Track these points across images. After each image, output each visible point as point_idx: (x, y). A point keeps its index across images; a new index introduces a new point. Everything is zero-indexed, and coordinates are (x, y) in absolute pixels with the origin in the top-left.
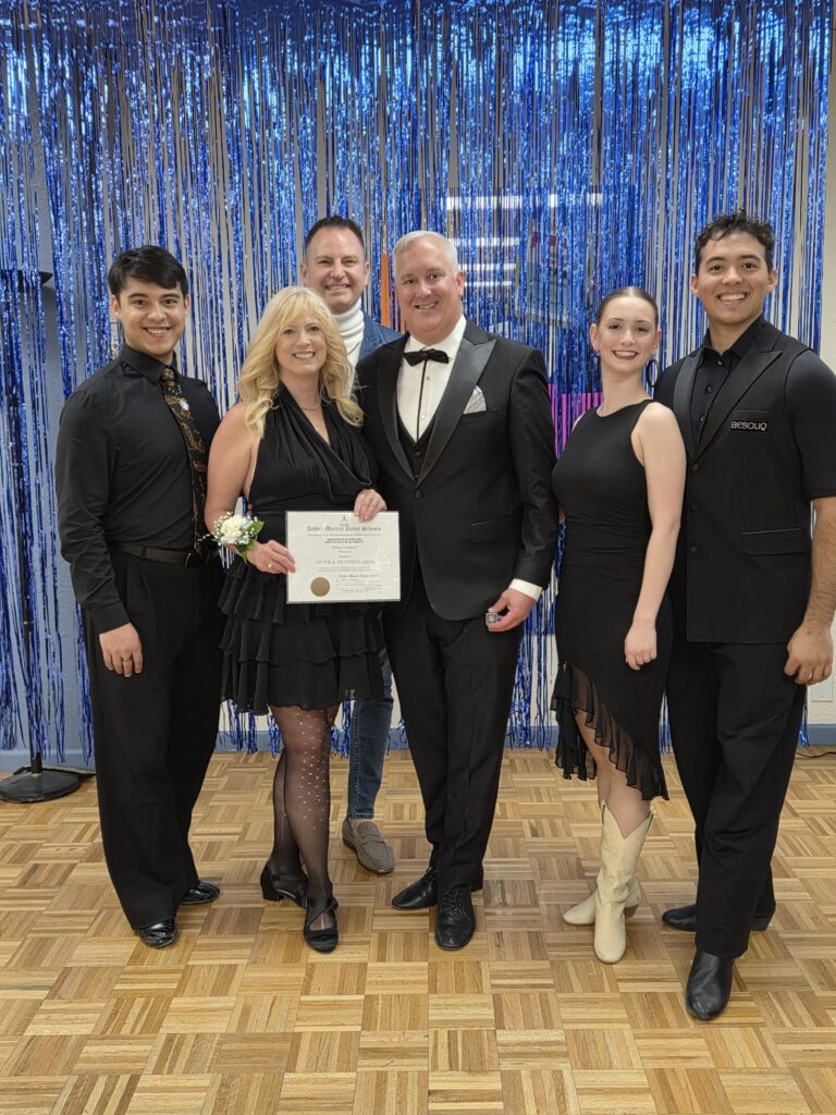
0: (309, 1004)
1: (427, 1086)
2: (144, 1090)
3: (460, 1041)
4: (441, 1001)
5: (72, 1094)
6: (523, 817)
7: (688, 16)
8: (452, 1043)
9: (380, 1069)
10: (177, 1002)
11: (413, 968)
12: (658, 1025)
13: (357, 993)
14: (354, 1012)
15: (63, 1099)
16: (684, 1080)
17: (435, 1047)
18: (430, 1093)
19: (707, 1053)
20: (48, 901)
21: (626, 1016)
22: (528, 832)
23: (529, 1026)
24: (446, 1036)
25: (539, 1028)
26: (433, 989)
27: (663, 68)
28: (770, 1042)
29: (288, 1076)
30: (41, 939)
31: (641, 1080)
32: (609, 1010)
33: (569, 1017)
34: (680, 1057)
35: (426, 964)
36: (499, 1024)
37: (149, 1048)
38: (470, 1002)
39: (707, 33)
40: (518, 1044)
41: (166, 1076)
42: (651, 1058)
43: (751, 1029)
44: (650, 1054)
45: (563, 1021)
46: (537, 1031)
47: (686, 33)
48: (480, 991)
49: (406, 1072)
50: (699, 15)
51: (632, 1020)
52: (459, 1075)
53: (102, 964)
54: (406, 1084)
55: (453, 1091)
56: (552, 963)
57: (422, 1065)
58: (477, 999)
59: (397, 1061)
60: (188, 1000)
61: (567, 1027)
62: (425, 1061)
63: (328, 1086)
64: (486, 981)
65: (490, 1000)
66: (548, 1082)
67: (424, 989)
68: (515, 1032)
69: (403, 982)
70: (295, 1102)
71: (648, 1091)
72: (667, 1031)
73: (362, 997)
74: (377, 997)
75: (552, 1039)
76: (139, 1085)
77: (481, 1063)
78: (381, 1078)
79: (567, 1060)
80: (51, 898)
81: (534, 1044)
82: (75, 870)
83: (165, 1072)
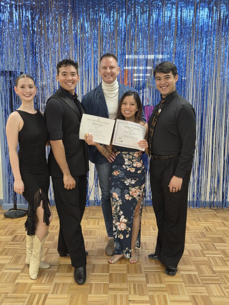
0: (94, 275)
1: (128, 299)
2: (49, 298)
3: (137, 287)
4: (131, 275)
5: (29, 299)
6: (150, 225)
7: (201, 5)
8: (135, 287)
9: (115, 294)
10: (57, 274)
11: (122, 266)
12: (192, 283)
13: (107, 273)
14: (107, 278)
15: (27, 300)
16: (200, 298)
17: (130, 288)
18: (129, 301)
19: (206, 291)
21: (183, 281)
22: (152, 229)
23: (156, 283)
24: (133, 285)
25: (159, 283)
26: (128, 272)
27: (194, 19)
28: (223, 289)
29: (89, 295)
31: (188, 298)
32: (178, 279)
33: (166, 280)
34: (198, 292)
35: (126, 265)
36: (148, 282)
37: (50, 287)
38: (139, 276)
39: (206, 10)
40: (153, 288)
41: (55, 295)
42: (190, 292)
43: (218, 285)
44: (190, 291)
45: (165, 282)
46: (158, 284)
47: (201, 10)
48: (141, 273)
49: (122, 295)
50: (204, 4)
51: (184, 282)
52: (137, 296)
54: (122, 298)
55: (136, 300)
57: (126, 293)
58: (141, 275)
59: (119, 292)
60: (60, 273)
61: (166, 283)
62: (127, 292)
63: (101, 298)
64: (143, 270)
65: (144, 275)
66: (162, 298)
67: (126, 272)
68: (152, 284)
69: (120, 270)
70: (92, 302)
71: (190, 301)
72: (194, 285)
73: (109, 274)
74: (113, 274)
75: (162, 286)
76: (48, 297)
77: (143, 293)
78: (115, 296)
79: (167, 292)
81: (158, 288)
83: (55, 293)
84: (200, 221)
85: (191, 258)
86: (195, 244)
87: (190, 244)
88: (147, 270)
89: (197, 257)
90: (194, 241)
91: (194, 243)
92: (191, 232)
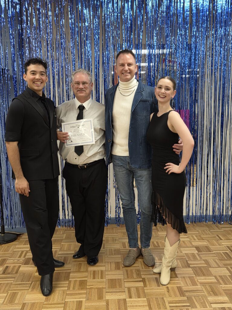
20: (14, 279)
30: (13, 293)
53: (36, 301)
56: (187, 297)
80: (14, 278)
82: (21, 268)
84: (221, 239)
85: (221, 286)
86: (221, 268)
87: (215, 269)
88: (173, 305)
89: (227, 284)
90: (219, 264)
91: (219, 267)
92: (213, 253)
